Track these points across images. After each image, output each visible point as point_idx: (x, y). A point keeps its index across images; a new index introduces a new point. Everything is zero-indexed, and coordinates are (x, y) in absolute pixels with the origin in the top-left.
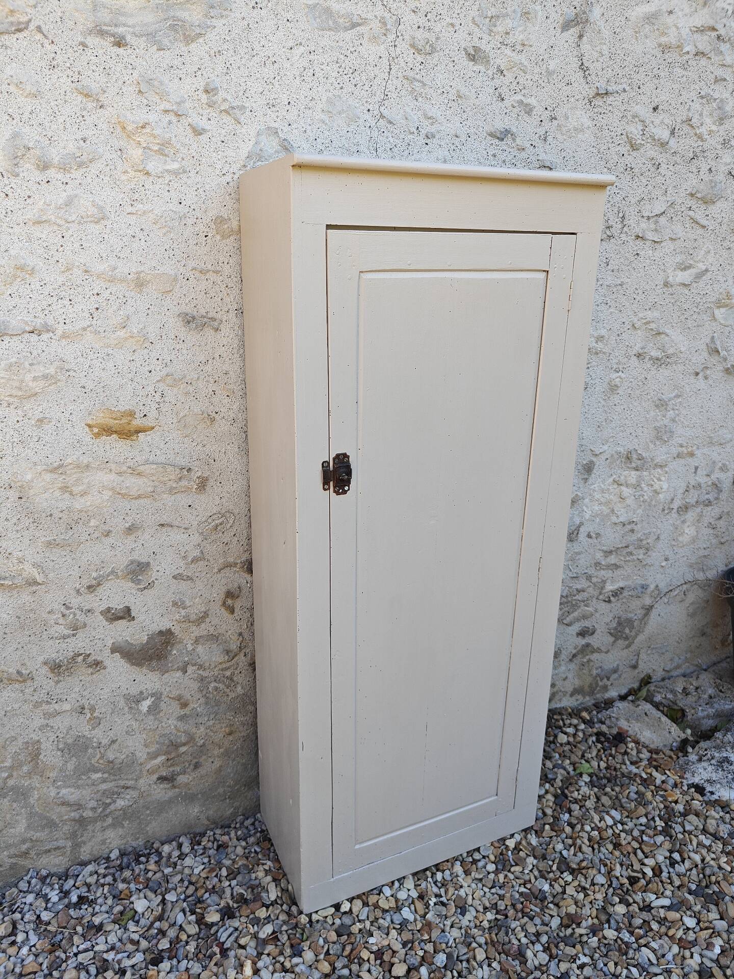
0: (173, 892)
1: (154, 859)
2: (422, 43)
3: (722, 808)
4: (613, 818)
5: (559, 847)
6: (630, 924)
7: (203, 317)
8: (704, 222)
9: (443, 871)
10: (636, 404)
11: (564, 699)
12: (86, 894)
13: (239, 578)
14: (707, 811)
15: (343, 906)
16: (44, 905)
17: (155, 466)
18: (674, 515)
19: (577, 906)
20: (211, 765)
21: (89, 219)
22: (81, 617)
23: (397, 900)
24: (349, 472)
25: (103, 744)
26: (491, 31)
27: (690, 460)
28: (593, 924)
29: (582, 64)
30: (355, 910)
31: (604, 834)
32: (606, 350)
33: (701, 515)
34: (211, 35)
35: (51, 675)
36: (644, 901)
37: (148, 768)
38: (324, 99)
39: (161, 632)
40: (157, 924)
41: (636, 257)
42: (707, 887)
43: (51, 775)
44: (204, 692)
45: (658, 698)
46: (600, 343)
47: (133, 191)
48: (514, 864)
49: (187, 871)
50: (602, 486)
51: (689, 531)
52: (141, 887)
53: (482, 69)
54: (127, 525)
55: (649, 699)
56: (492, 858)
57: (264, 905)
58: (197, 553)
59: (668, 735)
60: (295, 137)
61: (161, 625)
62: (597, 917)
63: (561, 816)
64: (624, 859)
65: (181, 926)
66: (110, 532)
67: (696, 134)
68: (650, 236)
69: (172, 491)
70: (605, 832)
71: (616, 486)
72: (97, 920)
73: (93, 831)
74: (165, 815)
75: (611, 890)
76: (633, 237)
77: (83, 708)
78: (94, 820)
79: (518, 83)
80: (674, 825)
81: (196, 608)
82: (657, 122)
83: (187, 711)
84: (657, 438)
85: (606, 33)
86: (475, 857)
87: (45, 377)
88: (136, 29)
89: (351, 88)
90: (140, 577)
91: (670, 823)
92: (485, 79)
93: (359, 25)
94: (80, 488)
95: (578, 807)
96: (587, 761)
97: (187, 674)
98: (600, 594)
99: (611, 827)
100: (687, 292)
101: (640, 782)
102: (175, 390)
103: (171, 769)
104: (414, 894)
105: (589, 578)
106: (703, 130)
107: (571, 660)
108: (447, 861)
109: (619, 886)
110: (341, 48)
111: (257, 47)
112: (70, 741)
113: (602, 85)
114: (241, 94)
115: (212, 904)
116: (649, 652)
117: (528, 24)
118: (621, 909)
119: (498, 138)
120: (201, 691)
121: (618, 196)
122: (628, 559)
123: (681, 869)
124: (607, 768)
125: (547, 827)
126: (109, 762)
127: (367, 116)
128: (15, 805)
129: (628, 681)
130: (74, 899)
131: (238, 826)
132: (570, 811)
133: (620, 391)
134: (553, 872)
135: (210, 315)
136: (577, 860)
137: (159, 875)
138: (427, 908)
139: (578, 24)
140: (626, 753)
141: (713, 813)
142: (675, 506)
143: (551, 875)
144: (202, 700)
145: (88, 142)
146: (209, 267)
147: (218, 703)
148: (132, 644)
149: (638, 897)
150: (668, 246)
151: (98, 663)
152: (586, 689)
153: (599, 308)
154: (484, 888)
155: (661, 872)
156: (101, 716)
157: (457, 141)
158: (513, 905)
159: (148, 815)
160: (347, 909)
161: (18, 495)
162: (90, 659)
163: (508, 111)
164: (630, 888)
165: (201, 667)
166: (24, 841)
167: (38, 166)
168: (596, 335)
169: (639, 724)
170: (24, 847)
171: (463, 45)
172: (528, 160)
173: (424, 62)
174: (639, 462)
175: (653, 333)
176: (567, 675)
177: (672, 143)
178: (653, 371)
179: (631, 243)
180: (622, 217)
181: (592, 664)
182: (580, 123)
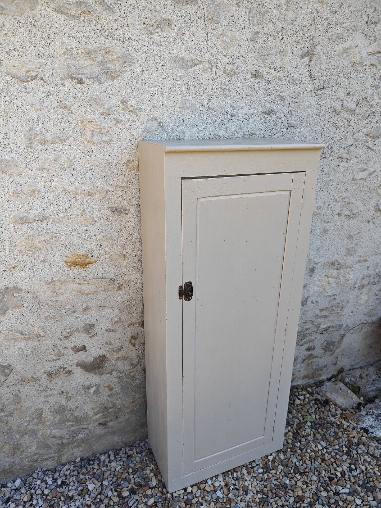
0: (106, 480)
1: (97, 462)
2: (229, 71)
3: (377, 441)
4: (322, 445)
5: (295, 460)
6: (329, 502)
7: (120, 208)
8: (373, 148)
9: (237, 472)
10: (337, 238)
11: (299, 381)
12: (65, 480)
13: (137, 329)
14: (369, 442)
15: (188, 489)
16: (45, 486)
17: (97, 280)
18: (356, 290)
19: (303, 492)
20: (123, 417)
21: (66, 166)
22: (62, 351)
23: (214, 487)
24: (192, 291)
25: (72, 409)
26: (264, 62)
27: (365, 263)
28: (311, 501)
29: (311, 74)
30: (194, 491)
31: (317, 454)
32: (322, 213)
33: (370, 290)
34: (125, 75)
35: (48, 378)
36: (336, 490)
37: (94, 419)
38: (180, 101)
39: (100, 356)
40: (99, 496)
41: (338, 167)
42: (368, 483)
43: (48, 424)
44: (121, 383)
45: (347, 380)
46: (319, 210)
47: (87, 151)
48: (272, 469)
49: (113, 469)
50: (319, 278)
51: (364, 298)
52: (91, 477)
53: (259, 81)
54: (84, 307)
55: (342, 381)
56: (261, 466)
57: (150, 488)
58: (117, 319)
59: (351, 400)
60: (165, 121)
61: (100, 353)
62: (312, 498)
63: (296, 444)
64: (327, 468)
65: (110, 497)
66: (75, 311)
67: (370, 105)
68: (345, 156)
69: (105, 290)
70: (317, 453)
71: (326, 278)
72: (70, 494)
73: (68, 449)
74: (101, 441)
75: (320, 484)
76: (336, 157)
77: (63, 393)
78: (68, 444)
79: (278, 86)
80: (352, 450)
81: (117, 344)
82: (349, 100)
83: (112, 392)
84: (348, 254)
85: (324, 59)
86: (253, 465)
87: (45, 241)
88: (88, 75)
89: (194, 95)
90: (90, 331)
91: (350, 449)
92: (261, 86)
93: (197, 64)
94: (61, 291)
95: (305, 440)
96: (310, 415)
97: (113, 375)
98: (318, 330)
99: (321, 450)
100: (364, 182)
101: (336, 427)
102: (107, 243)
103: (105, 420)
104: (223, 484)
105: (312, 323)
106: (374, 103)
107: (302, 362)
108: (239, 467)
109: (324, 482)
110: (189, 76)
111: (147, 79)
112: (57, 408)
113: (321, 84)
114: (139, 102)
115: (125, 487)
116: (343, 357)
117: (283, 57)
118: (324, 494)
119: (267, 114)
120: (119, 383)
121: (329, 137)
122: (332, 313)
123: (355, 473)
124: (320, 418)
125: (289, 450)
126: (75, 417)
127: (202, 108)
128: (31, 438)
129: (332, 371)
130: (59, 483)
131: (137, 445)
132: (300, 442)
133: (329, 232)
134: (291, 474)
135: (124, 208)
136: (303, 468)
137: (99, 471)
138: (229, 491)
139: (309, 55)
140: (329, 410)
141: (372, 444)
142: (357, 286)
143: (290, 475)
144: (120, 387)
145: (65, 130)
146: (124, 185)
147: (127, 388)
148: (86, 362)
149: (333, 488)
150: (355, 161)
151: (70, 371)
152: (310, 375)
153: (318, 193)
154: (257, 481)
155: (345, 475)
156: (71, 396)
157: (246, 117)
158: (271, 491)
159: (94, 441)
160: (190, 491)
161: (32, 296)
162: (66, 370)
163: (272, 100)
164: (329, 483)
165: (119, 372)
166: (35, 455)
167: (41, 143)
168: (317, 206)
169: (337, 395)
170: (35, 457)
171: (250, 70)
172: (283, 123)
173: (230, 80)
174: (338, 266)
175: (346, 203)
176: (300, 369)
177: (357, 110)
178: (346, 221)
179: (335, 160)
180: (331, 148)
181: (313, 364)
182: (309, 104)
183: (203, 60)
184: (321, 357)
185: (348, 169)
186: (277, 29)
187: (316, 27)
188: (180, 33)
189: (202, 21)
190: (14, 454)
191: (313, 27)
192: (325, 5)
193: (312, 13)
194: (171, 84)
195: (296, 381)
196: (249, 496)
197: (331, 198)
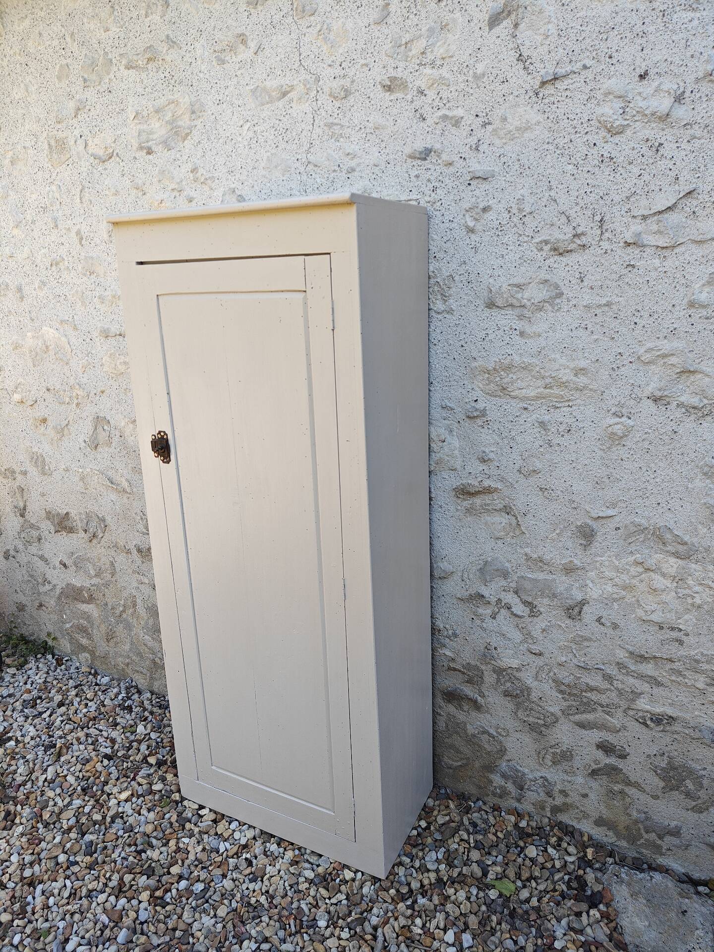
2: (338, 90)
4: (457, 938)
5: (376, 911)
9: (280, 847)
10: (661, 464)
12: (133, 707)
15: (203, 810)
16: (113, 697)
23: (231, 835)
24: (168, 448)
26: (407, 56)
29: (520, 55)
30: (205, 818)
31: (426, 940)
34: (195, 132)
38: (265, 158)
41: (630, 269)
43: (141, 622)
48: (329, 888)
50: (616, 562)
53: (400, 95)
56: (321, 870)
57: (176, 774)
60: (246, 192)
63: (419, 896)
68: (651, 240)
70: (429, 939)
71: (641, 570)
72: (120, 721)
76: (622, 244)
79: (441, 98)
82: (648, 91)
85: (551, 9)
86: (311, 859)
88: (158, 140)
89: (285, 145)
92: (403, 105)
93: (288, 92)
98: (630, 708)
104: (243, 841)
105: (608, 678)
107: (590, 775)
113: (550, 70)
114: (212, 168)
117: (448, 35)
119: (419, 158)
121: (593, 195)
122: (673, 678)
127: (298, 164)
128: (125, 631)
139: (509, 13)
150: (690, 252)
152: (622, 829)
157: (376, 170)
160: (202, 814)
161: (119, 434)
163: (430, 129)
169: (648, 910)
170: (127, 661)
171: (378, 79)
172: (458, 174)
173: (341, 106)
174: (681, 548)
175: (678, 371)
176: (587, 791)
177: (682, 113)
178: (689, 424)
179: (619, 252)
180: (601, 221)
181: (628, 800)
182: (524, 121)
183: (295, 83)
184: (656, 797)
185: (669, 274)
188: (259, 49)
189: (290, 19)
194: (251, 134)
195: (577, 818)
196: (252, 886)
197: (621, 351)
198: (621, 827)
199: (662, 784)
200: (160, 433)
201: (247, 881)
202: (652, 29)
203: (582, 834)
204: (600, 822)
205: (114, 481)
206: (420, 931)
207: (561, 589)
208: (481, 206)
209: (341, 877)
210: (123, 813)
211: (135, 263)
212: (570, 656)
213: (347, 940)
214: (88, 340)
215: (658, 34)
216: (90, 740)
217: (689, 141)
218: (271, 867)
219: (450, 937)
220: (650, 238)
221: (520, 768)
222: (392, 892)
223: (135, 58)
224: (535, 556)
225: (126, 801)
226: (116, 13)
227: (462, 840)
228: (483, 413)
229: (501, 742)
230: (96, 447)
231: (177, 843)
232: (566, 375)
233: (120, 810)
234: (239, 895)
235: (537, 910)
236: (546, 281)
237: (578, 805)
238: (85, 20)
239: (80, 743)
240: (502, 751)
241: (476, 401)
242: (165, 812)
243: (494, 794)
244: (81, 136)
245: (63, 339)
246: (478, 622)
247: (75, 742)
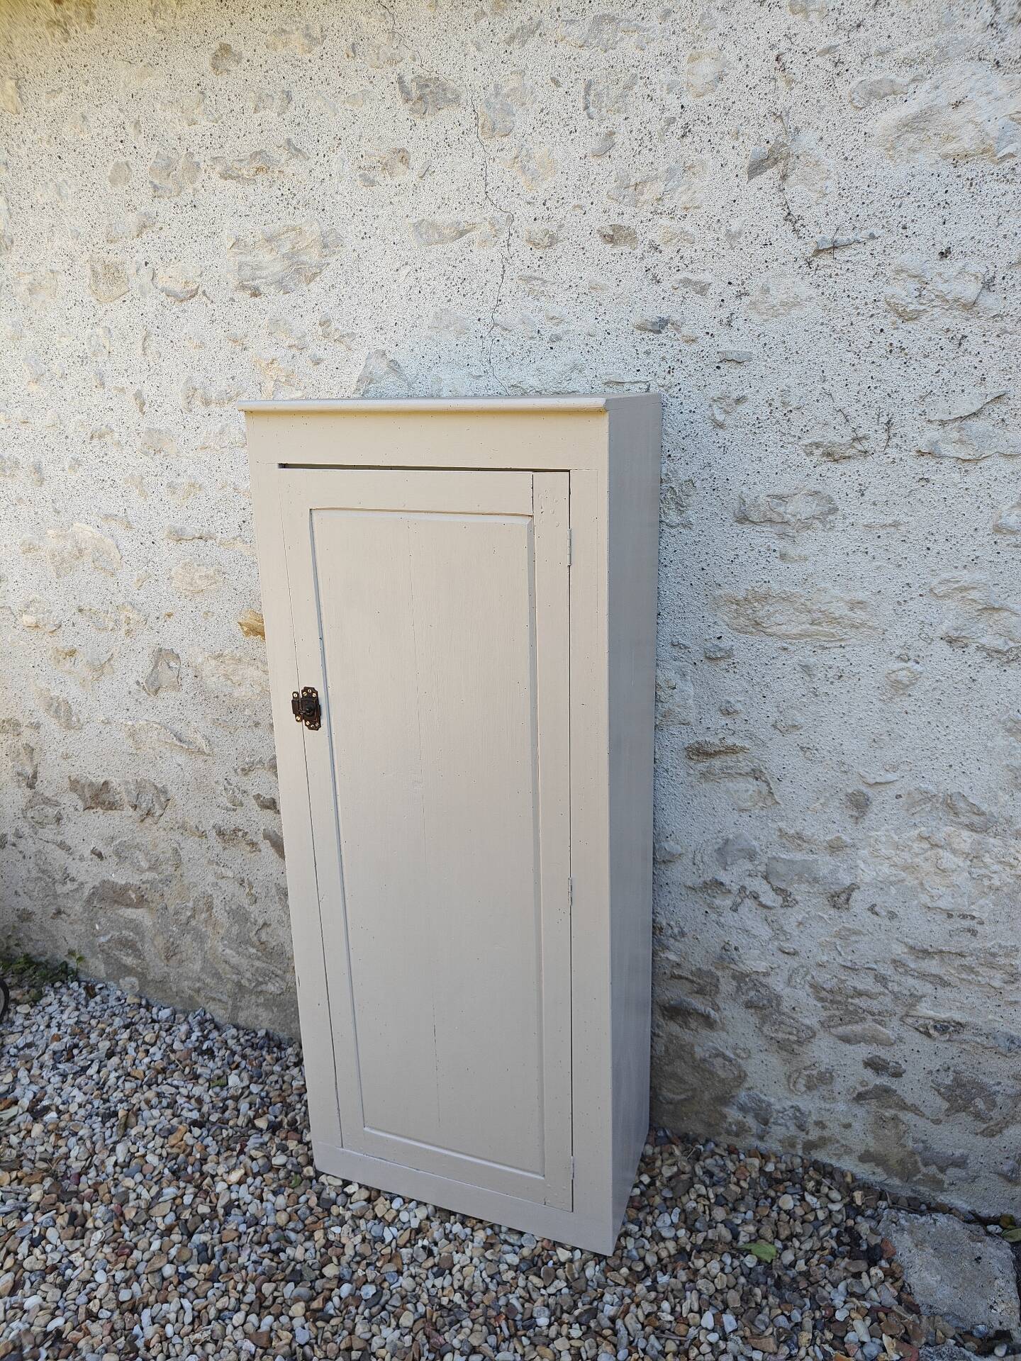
2: (540, 235)
4: (719, 1322)
5: (610, 1298)
10: (955, 718)
11: (844, 1157)
12: (215, 1049)
15: (350, 1186)
16: (183, 1037)
22: (239, 796)
23: (396, 1217)
24: (318, 709)
25: (258, 923)
26: (636, 201)
29: (789, 214)
30: (354, 1197)
31: (681, 1329)
32: (875, 623)
34: (327, 272)
35: (219, 840)
38: (431, 315)
40: (230, 1102)
41: (923, 483)
43: (220, 931)
46: (858, 612)
48: (541, 1274)
49: (286, 1078)
50: (896, 838)
52: (248, 1068)
53: (626, 249)
56: (526, 1253)
57: (299, 1139)
59: (981, 1308)
60: (401, 356)
63: (659, 1274)
65: (239, 1114)
66: (258, 723)
68: (948, 449)
70: (684, 1327)
71: (926, 846)
72: (201, 1071)
73: (249, 1002)
76: (913, 453)
77: (243, 881)
78: (251, 992)
79: (682, 257)
82: (951, 272)
85: (831, 162)
86: (510, 1239)
87: (207, 577)
88: (269, 279)
89: (461, 299)
92: (630, 261)
93: (467, 231)
94: (237, 678)
96: (784, 1248)
98: (908, 1015)
99: (701, 1329)
101: (819, 1317)
104: (415, 1224)
105: (882, 979)
107: (855, 1100)
108: (481, 1221)
110: (449, 259)
111: (366, 273)
112: (233, 907)
113: (827, 236)
114: (351, 322)
115: (271, 1113)
117: (693, 180)
119: (651, 331)
121: (878, 391)
122: (964, 976)
124: (801, 1273)
126: (262, 942)
127: (479, 326)
128: (194, 944)
129: (996, 1198)
130: (205, 1047)
132: (672, 1274)
133: (914, 692)
136: (606, 1323)
137: (269, 1068)
138: (411, 1243)
139: (776, 161)
145: (236, 380)
150: (998, 467)
151: (254, 844)
152: (894, 1164)
156: (257, 895)
157: (591, 341)
158: (487, 1308)
160: (350, 1192)
161: (194, 673)
162: (248, 837)
163: (667, 295)
166: (199, 980)
167: (203, 402)
168: (848, 598)
169: (936, 1261)
170: (198, 985)
171: (597, 226)
172: (704, 354)
173: (543, 256)
174: (976, 819)
175: (980, 607)
176: (850, 1120)
177: (990, 301)
178: (991, 670)
179: (910, 462)
180: (888, 423)
181: (902, 1127)
182: (792, 295)
183: (477, 220)
184: (937, 1122)
185: (971, 492)
186: (667, 114)
187: (789, 82)
188: (426, 172)
189: (473, 137)
190: (168, 958)
191: (781, 84)
192: (814, 17)
193: (772, 47)
194: (411, 281)
195: (836, 1155)
196: (438, 1282)
197: (910, 581)
198: (892, 1162)
199: (946, 1105)
200: (306, 689)
201: (430, 1275)
202: (956, 199)
203: (843, 1175)
204: (866, 1157)
205: (184, 738)
206: (670, 1318)
207: (824, 871)
208: (735, 395)
209: (555, 1258)
210: (238, 1200)
211: (277, 466)
212: (834, 954)
213: (580, 1338)
214: (148, 543)
215: (964, 206)
216: (165, 1103)
217: (998, 336)
218: (459, 1255)
219: (708, 1320)
220: (949, 447)
221: (763, 1097)
222: (624, 1271)
223: (237, 165)
224: (792, 832)
225: (240, 1183)
226: (207, 101)
227: (699, 1196)
228: (729, 654)
229: (740, 1066)
230: (156, 691)
231: (326, 1234)
232: (840, 610)
233: (234, 1196)
234: (425, 1297)
235: (806, 1275)
236: (816, 493)
237: (838, 1138)
238: (158, 106)
239: (151, 1107)
240: (741, 1078)
241: (719, 638)
242: (299, 1193)
243: (729, 1133)
244: (146, 264)
245: (109, 541)
246: (714, 916)
247: (143, 1105)
